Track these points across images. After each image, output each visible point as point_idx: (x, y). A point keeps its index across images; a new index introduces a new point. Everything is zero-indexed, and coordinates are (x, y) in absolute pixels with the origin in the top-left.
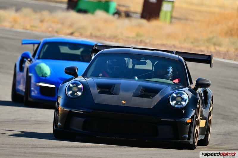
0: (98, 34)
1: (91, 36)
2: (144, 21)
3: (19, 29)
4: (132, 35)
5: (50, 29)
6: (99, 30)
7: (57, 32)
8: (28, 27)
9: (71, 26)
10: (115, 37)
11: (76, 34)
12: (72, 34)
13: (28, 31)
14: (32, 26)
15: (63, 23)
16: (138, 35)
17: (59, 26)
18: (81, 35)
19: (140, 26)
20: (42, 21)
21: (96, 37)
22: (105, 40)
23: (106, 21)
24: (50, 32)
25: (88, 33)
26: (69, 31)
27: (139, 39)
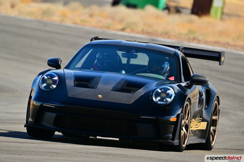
0: (150, 30)
1: (143, 32)
2: (195, 17)
3: (69, 24)
4: (184, 31)
5: (101, 24)
6: (150, 26)
7: (108, 27)
8: (78, 21)
9: (121, 21)
10: (166, 34)
11: (128, 30)
12: (123, 30)
13: (79, 26)
14: (82, 21)
15: (113, 18)
16: (190, 32)
17: (109, 21)
18: (133, 31)
19: (191, 22)
20: (91, 16)
21: (148, 33)
22: (157, 36)
23: (157, 17)
24: (101, 27)
25: (140, 29)
26: (120, 27)
27: (192, 36)
